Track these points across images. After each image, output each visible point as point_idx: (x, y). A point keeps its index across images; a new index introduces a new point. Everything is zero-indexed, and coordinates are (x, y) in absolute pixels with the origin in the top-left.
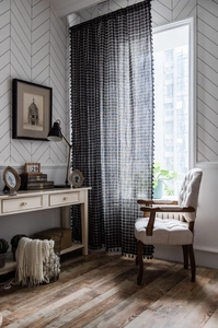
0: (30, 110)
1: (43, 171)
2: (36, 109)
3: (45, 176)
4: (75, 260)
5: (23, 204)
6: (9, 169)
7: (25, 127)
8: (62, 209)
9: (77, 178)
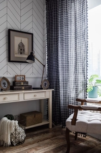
0: (19, 46)
1: (26, 80)
2: (23, 46)
3: (27, 82)
4: (42, 131)
5: (5, 99)
6: (4, 78)
7: (16, 56)
8: (40, 101)
9: (45, 84)
